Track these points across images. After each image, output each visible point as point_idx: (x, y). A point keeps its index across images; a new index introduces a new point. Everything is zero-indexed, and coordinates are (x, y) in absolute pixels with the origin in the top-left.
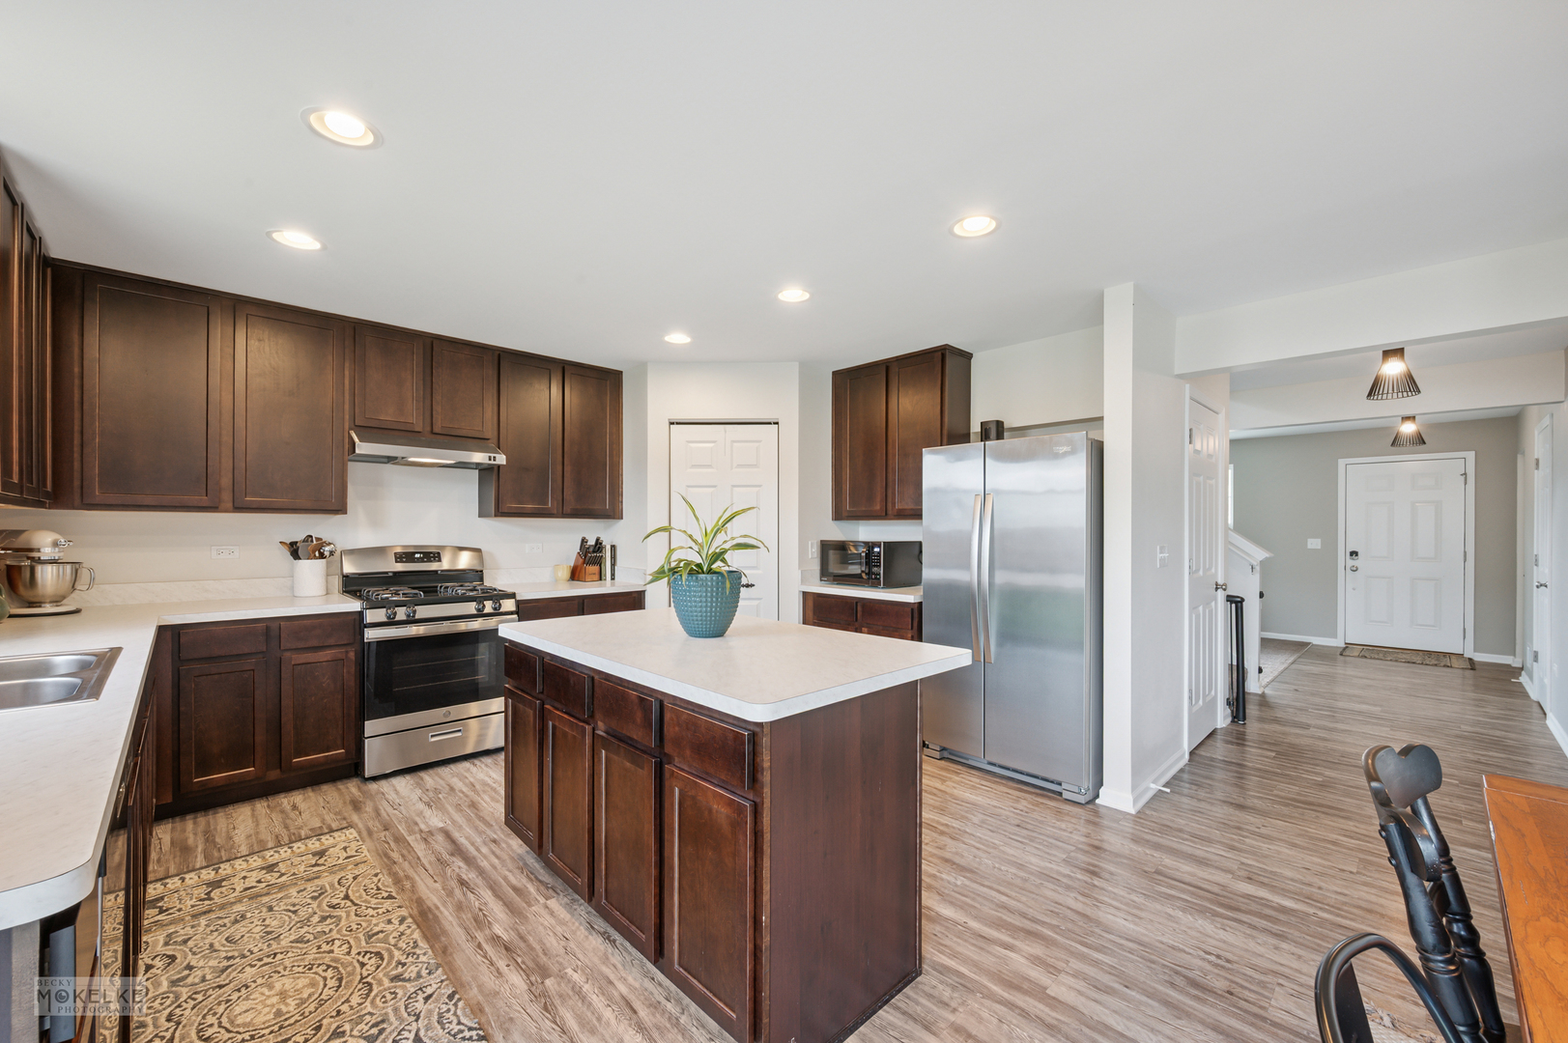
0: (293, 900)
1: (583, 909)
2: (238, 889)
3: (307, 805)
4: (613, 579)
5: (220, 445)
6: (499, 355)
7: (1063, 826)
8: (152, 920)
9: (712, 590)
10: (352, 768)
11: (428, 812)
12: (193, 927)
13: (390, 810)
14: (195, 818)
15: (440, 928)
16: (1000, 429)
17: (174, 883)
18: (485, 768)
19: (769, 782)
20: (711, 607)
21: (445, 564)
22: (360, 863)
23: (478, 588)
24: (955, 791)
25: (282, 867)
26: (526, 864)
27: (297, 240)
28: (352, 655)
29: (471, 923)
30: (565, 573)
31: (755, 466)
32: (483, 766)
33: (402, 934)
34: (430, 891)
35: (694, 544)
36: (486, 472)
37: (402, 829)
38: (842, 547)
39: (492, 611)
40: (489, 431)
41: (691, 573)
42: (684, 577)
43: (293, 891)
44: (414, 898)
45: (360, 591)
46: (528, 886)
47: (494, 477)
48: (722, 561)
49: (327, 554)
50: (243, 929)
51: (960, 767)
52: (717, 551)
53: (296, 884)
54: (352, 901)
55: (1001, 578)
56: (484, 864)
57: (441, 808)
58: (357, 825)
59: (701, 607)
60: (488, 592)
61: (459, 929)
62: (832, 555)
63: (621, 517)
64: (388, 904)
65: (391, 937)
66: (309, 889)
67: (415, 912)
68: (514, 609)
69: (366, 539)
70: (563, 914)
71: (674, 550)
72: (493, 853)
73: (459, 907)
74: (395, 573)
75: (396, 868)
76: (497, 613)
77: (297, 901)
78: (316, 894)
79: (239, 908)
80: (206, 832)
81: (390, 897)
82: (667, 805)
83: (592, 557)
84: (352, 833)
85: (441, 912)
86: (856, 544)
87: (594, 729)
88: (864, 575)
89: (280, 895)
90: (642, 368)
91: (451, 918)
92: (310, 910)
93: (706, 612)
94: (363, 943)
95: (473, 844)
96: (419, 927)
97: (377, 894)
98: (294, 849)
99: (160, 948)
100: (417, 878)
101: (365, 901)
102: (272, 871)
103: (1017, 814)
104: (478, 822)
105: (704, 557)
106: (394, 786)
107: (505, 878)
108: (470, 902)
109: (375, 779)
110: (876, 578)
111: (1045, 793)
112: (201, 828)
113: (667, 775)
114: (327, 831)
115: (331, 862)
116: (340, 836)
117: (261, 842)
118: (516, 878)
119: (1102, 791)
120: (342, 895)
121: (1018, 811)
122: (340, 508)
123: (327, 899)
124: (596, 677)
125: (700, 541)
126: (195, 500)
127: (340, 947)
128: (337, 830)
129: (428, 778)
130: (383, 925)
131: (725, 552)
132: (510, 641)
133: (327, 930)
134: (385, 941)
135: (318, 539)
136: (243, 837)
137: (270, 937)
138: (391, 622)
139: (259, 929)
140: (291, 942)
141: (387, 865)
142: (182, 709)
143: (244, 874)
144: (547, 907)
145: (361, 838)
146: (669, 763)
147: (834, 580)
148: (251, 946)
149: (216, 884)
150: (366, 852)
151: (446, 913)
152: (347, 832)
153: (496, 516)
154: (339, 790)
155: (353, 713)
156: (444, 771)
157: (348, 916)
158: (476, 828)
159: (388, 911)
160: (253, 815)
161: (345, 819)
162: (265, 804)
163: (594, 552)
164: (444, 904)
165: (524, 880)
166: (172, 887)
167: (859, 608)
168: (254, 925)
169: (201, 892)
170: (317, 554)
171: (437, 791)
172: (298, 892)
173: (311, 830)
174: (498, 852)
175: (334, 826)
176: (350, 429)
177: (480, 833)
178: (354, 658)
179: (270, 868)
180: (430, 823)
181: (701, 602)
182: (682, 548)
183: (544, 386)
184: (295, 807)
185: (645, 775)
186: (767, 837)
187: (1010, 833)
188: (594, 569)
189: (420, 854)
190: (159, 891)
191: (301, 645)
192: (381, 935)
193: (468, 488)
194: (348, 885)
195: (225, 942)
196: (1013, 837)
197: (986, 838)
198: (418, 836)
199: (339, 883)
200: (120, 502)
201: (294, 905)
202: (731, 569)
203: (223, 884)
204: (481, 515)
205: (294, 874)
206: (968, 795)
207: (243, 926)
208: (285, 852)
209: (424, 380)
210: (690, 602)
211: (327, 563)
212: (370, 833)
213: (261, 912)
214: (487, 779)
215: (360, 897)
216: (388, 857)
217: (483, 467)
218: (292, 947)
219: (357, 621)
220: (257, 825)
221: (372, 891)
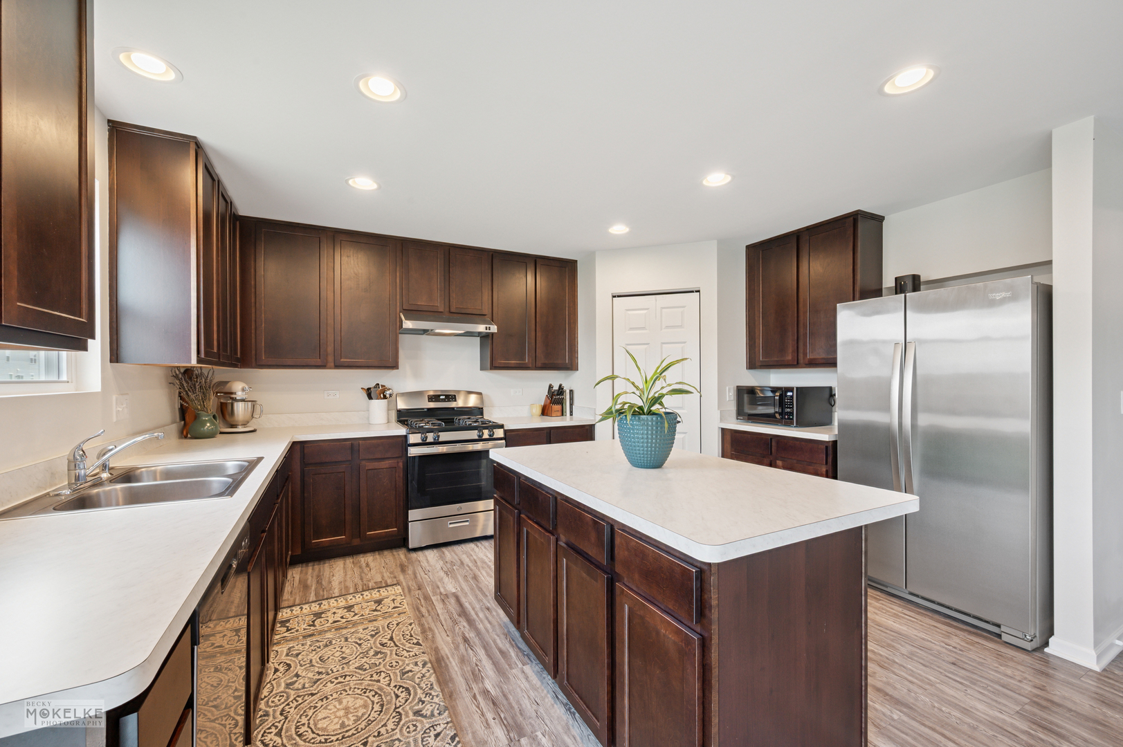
0: (360, 635)
1: (549, 679)
2: (331, 621)
3: (376, 565)
4: (571, 415)
5: (327, 326)
6: (492, 255)
7: (1009, 672)
8: (282, 636)
9: (652, 428)
10: (400, 541)
11: (446, 579)
12: (303, 645)
13: (422, 574)
14: (314, 565)
15: (449, 675)
16: (917, 282)
17: (296, 610)
18: (484, 550)
19: (717, 619)
20: (652, 443)
21: (460, 403)
22: (402, 613)
23: (479, 420)
24: (877, 617)
25: (356, 609)
26: (509, 632)
27: (364, 183)
28: (401, 464)
29: (470, 675)
30: (538, 410)
31: (681, 327)
32: (483, 548)
33: (424, 676)
34: (444, 643)
35: (635, 389)
36: (485, 338)
37: (429, 590)
38: (751, 391)
39: (488, 437)
40: (486, 310)
41: (635, 414)
42: (629, 417)
43: (360, 628)
44: (434, 647)
45: (407, 421)
46: (510, 650)
47: (490, 341)
48: (659, 404)
49: (388, 396)
50: (330, 652)
51: (879, 593)
52: (656, 395)
53: (363, 623)
54: (394, 642)
55: (924, 420)
56: (480, 626)
57: (455, 578)
58: (402, 583)
59: (643, 442)
60: (486, 424)
61: (461, 679)
62: (746, 397)
63: (577, 369)
64: (416, 649)
65: (416, 677)
66: (370, 628)
67: (433, 659)
68: (502, 436)
69: (412, 386)
70: (535, 680)
71: (619, 395)
72: (487, 618)
73: (463, 660)
74: (429, 409)
75: (423, 620)
76: (491, 439)
77: (362, 636)
78: (373, 633)
79: (329, 635)
80: (318, 576)
81: (418, 644)
82: (618, 618)
83: (556, 399)
84: (398, 589)
85: (450, 663)
86: (762, 389)
87: (557, 540)
88: (777, 415)
89: (353, 630)
90: (591, 256)
91: (456, 669)
92: (369, 645)
93: (647, 447)
94: (399, 679)
95: (473, 609)
96: (435, 672)
97: (410, 640)
98: (364, 596)
99: (284, 658)
100: (436, 631)
101: (402, 644)
102: (350, 611)
103: (950, 651)
104: (478, 592)
105: (645, 401)
106: (426, 557)
107: (494, 641)
108: (470, 658)
109: (415, 550)
110: (789, 418)
111: (979, 632)
112: (316, 573)
113: (618, 592)
114: (384, 585)
115: (385, 609)
116: (391, 591)
117: (347, 588)
118: (502, 642)
119: (1051, 640)
120: (389, 637)
121: (950, 648)
122: (394, 366)
123: (380, 639)
124: (559, 498)
125: (641, 387)
126: (312, 362)
127: (384, 678)
128: (390, 586)
129: (447, 551)
130: (412, 666)
131: (662, 396)
132: (498, 463)
133: (378, 663)
134: (412, 679)
135: (382, 386)
136: (337, 583)
137: (344, 661)
138: (424, 443)
139: (339, 653)
140: (356, 668)
141: (418, 618)
142: (306, 495)
143: (334, 610)
144: (524, 672)
145: (404, 594)
146: (618, 581)
147: (749, 419)
148: (333, 666)
149: (318, 615)
150: (406, 606)
151: (454, 664)
152: (396, 588)
153: (491, 369)
154: (394, 555)
155: (402, 504)
156: (457, 548)
157: (391, 654)
158: (476, 597)
159: (416, 655)
160: (344, 568)
161: (395, 577)
162: (351, 561)
163: (558, 395)
164: (453, 654)
165: (508, 645)
166: (295, 613)
167: (774, 444)
168: (336, 650)
169: (309, 619)
170: (382, 396)
171: (452, 564)
172: (364, 630)
173: (375, 583)
174: (490, 618)
175: (389, 582)
176: (400, 312)
177: (479, 601)
178: (402, 467)
179: (349, 608)
180: (447, 588)
181: (643, 438)
182: (626, 393)
183: (522, 276)
184: (367, 565)
185: (598, 587)
186: (715, 672)
187: (945, 670)
188: (558, 407)
189: (439, 612)
190: (288, 615)
191: (371, 457)
192: (410, 674)
193: (473, 350)
194: (393, 629)
195: (318, 660)
196: (950, 675)
197: (919, 672)
198: (439, 596)
199: (388, 627)
200: (274, 364)
201: (360, 639)
202: (667, 411)
203: (322, 616)
204: (482, 369)
205: (362, 615)
206: (890, 623)
207: (329, 650)
208: (359, 598)
209: (444, 276)
210: (633, 438)
211: (388, 402)
212: (410, 590)
213: (340, 641)
214: (485, 558)
215: (400, 640)
216: (419, 611)
217: (482, 335)
218: (356, 672)
219: (403, 442)
220: (346, 575)
221: (407, 637)
